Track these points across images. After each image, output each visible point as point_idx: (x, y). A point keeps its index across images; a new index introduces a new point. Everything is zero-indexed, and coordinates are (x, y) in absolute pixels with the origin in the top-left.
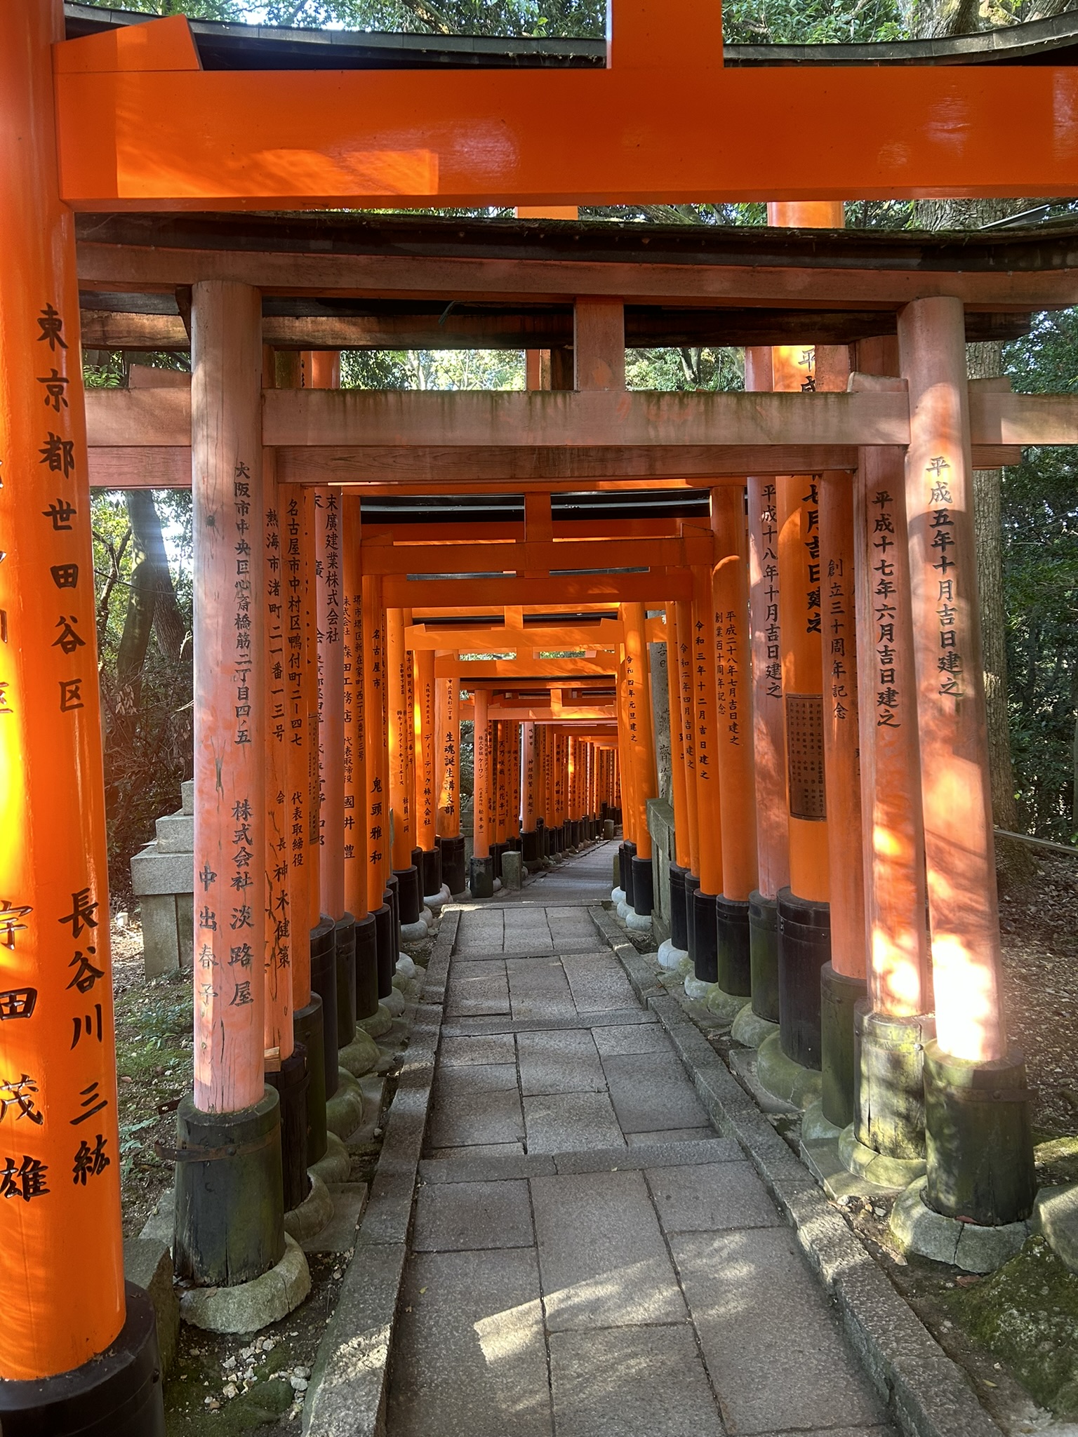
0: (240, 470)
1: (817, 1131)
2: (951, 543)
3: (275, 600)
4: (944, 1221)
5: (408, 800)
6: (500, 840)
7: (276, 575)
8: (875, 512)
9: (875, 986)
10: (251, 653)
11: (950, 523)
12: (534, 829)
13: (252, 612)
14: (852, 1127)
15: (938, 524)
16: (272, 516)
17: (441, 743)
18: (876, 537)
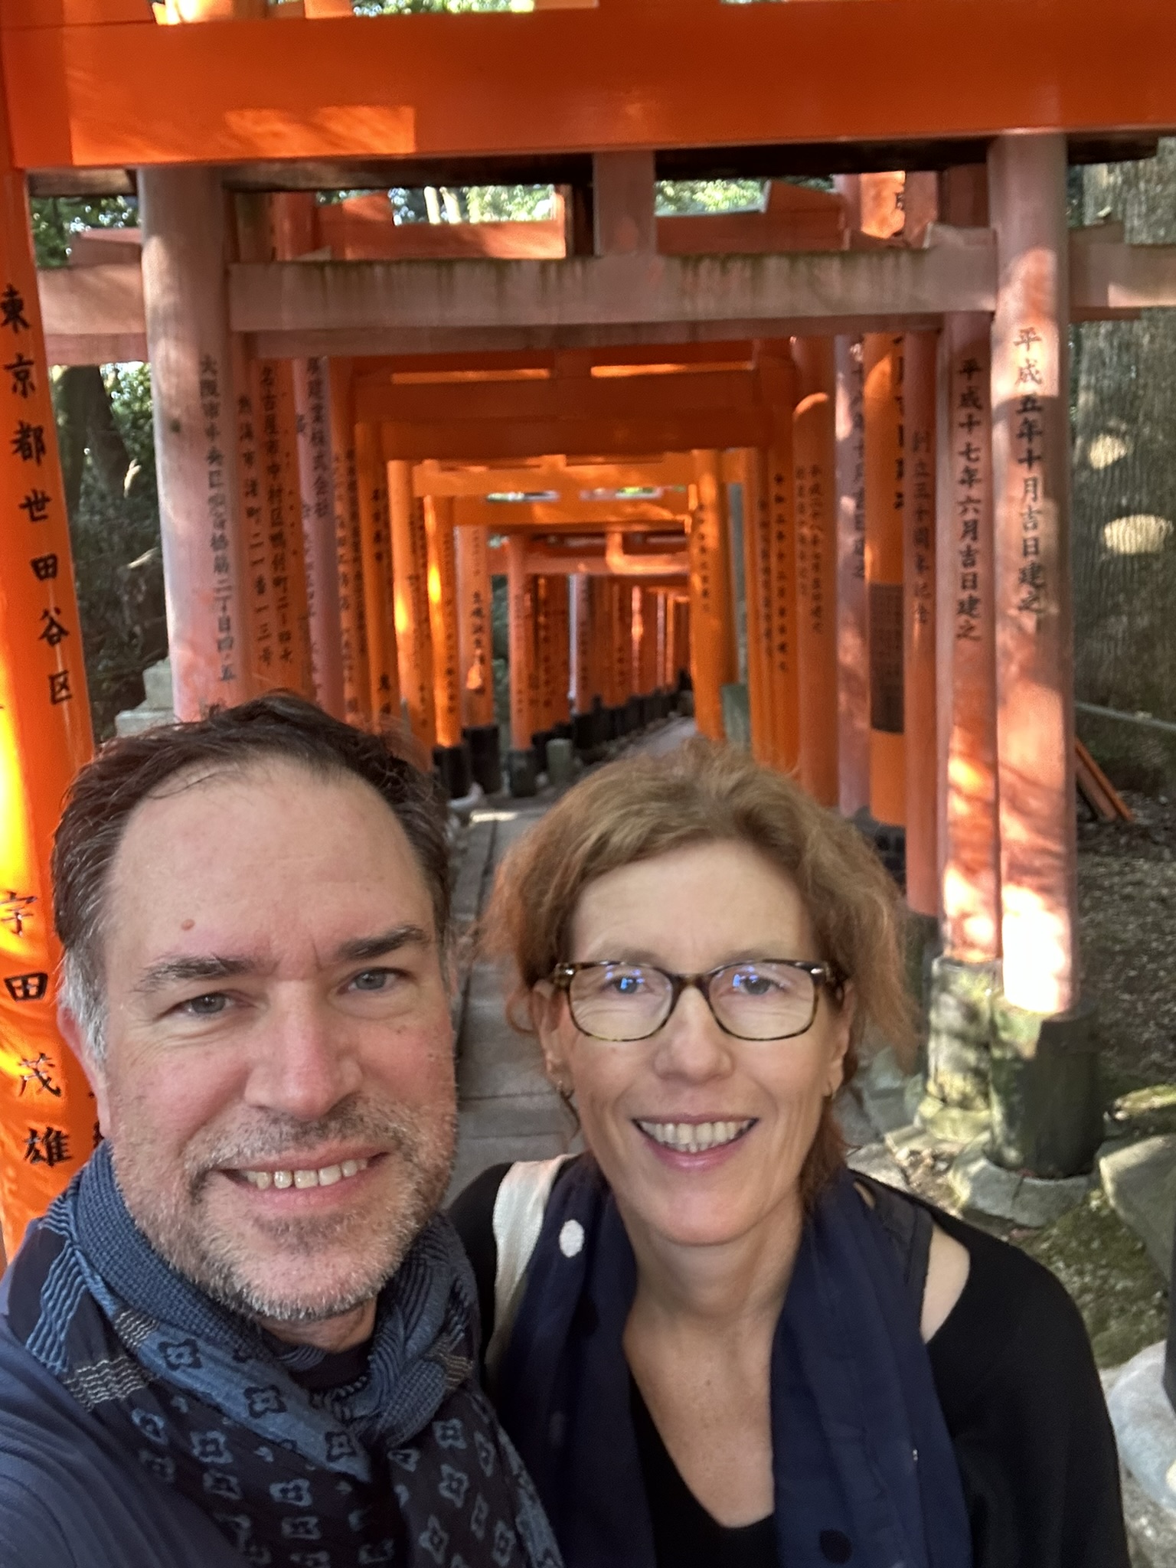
0: (206, 364)
1: (885, 1081)
2: (1040, 433)
3: (252, 502)
4: (1003, 1174)
5: (425, 689)
6: (545, 726)
7: (253, 473)
8: (961, 384)
9: (947, 929)
10: (231, 577)
11: (1039, 409)
12: (589, 709)
13: (229, 532)
14: (919, 1077)
15: (1025, 410)
16: (244, 402)
17: (465, 607)
18: (961, 415)
